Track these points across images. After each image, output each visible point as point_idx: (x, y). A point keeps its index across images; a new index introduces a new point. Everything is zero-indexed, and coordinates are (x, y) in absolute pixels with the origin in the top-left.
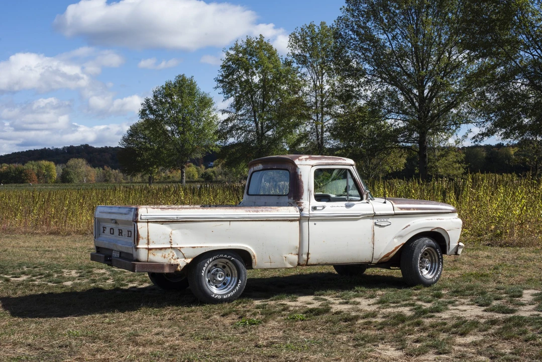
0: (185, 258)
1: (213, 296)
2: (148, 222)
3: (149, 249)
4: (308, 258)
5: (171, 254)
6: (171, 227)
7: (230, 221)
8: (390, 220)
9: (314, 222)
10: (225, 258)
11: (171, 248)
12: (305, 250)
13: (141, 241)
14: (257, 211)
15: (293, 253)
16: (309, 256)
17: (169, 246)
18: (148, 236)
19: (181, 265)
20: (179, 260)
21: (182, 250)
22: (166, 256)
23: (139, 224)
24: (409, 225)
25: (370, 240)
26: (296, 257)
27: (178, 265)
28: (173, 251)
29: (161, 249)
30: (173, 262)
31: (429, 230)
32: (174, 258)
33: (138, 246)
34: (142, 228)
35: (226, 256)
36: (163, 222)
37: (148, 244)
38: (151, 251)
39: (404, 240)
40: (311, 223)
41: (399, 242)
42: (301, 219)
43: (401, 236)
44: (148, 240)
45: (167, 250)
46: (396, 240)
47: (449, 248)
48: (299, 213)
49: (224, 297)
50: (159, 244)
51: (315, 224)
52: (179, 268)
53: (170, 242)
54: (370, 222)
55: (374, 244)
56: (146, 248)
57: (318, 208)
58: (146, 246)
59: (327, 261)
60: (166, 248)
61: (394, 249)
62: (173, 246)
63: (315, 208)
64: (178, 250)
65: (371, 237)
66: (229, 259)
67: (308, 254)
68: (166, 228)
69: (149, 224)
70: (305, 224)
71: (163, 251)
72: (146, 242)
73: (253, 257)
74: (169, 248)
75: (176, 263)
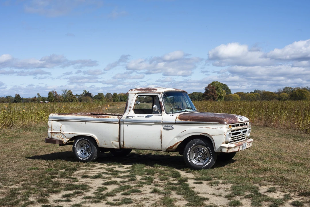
0: (67, 138)
1: (79, 158)
2: (52, 120)
3: (52, 133)
4: (124, 144)
5: (61, 136)
6: (61, 123)
7: (86, 122)
8: (174, 126)
9: (127, 125)
10: (85, 140)
11: (60, 133)
12: (122, 140)
13: (49, 128)
14: (98, 117)
15: (116, 141)
16: (124, 143)
17: (60, 132)
18: (52, 127)
19: (64, 141)
20: (64, 139)
21: (65, 134)
22: (59, 137)
23: (49, 121)
24: (185, 130)
25: (159, 137)
26: (118, 143)
27: (63, 141)
28: (61, 135)
29: (56, 133)
30: (61, 139)
31: (199, 134)
32: (62, 138)
33: (48, 131)
34: (50, 123)
35: (85, 139)
36: (58, 121)
37: (52, 130)
38: (52, 134)
39: (182, 139)
40: (125, 125)
41: (179, 140)
42: (120, 123)
43: (179, 137)
44: (52, 128)
45: (59, 134)
46: (176, 139)
47: (215, 147)
48: (119, 119)
49: (84, 159)
50: (56, 131)
51: (127, 126)
52: (64, 143)
53: (61, 130)
54: (160, 127)
55: (161, 140)
56: (50, 132)
57: (129, 117)
58: (51, 131)
59: (134, 147)
60: (58, 133)
61: (175, 144)
62: (61, 132)
63: (127, 117)
64: (63, 134)
65: (160, 135)
66: (87, 141)
67: (123, 142)
68: (59, 124)
69: (53, 121)
70: (122, 126)
71: (57, 134)
72: (51, 129)
73: (96, 141)
74: (59, 133)
75: (62, 140)
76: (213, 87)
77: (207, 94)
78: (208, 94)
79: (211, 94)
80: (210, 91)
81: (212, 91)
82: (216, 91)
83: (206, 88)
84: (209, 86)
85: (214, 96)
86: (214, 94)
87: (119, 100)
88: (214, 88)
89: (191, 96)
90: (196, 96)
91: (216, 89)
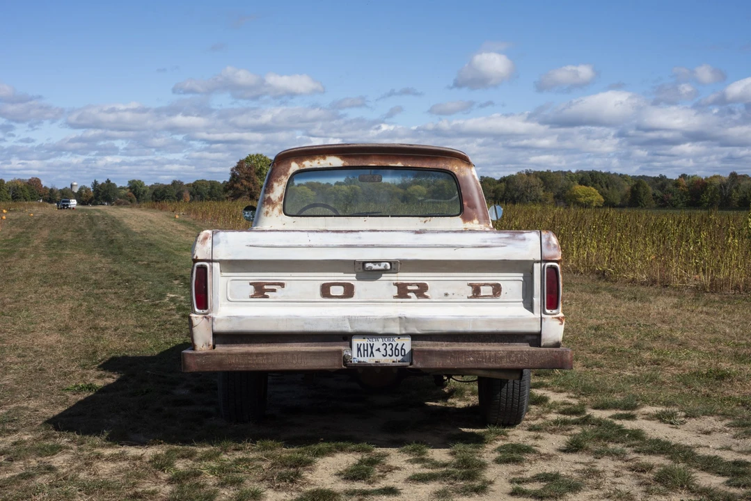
76: (250, 168)
77: (235, 185)
78: (238, 185)
79: (245, 187)
80: (242, 178)
81: (248, 178)
82: (256, 178)
83: (232, 170)
84: (240, 165)
85: (253, 190)
86: (251, 185)
87: (10, 196)
88: (252, 171)
89: (192, 189)
90: (206, 190)
91: (257, 174)
